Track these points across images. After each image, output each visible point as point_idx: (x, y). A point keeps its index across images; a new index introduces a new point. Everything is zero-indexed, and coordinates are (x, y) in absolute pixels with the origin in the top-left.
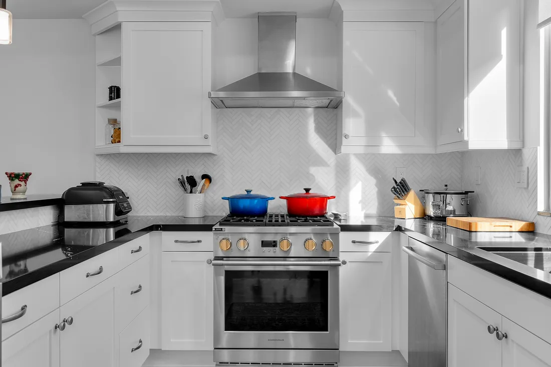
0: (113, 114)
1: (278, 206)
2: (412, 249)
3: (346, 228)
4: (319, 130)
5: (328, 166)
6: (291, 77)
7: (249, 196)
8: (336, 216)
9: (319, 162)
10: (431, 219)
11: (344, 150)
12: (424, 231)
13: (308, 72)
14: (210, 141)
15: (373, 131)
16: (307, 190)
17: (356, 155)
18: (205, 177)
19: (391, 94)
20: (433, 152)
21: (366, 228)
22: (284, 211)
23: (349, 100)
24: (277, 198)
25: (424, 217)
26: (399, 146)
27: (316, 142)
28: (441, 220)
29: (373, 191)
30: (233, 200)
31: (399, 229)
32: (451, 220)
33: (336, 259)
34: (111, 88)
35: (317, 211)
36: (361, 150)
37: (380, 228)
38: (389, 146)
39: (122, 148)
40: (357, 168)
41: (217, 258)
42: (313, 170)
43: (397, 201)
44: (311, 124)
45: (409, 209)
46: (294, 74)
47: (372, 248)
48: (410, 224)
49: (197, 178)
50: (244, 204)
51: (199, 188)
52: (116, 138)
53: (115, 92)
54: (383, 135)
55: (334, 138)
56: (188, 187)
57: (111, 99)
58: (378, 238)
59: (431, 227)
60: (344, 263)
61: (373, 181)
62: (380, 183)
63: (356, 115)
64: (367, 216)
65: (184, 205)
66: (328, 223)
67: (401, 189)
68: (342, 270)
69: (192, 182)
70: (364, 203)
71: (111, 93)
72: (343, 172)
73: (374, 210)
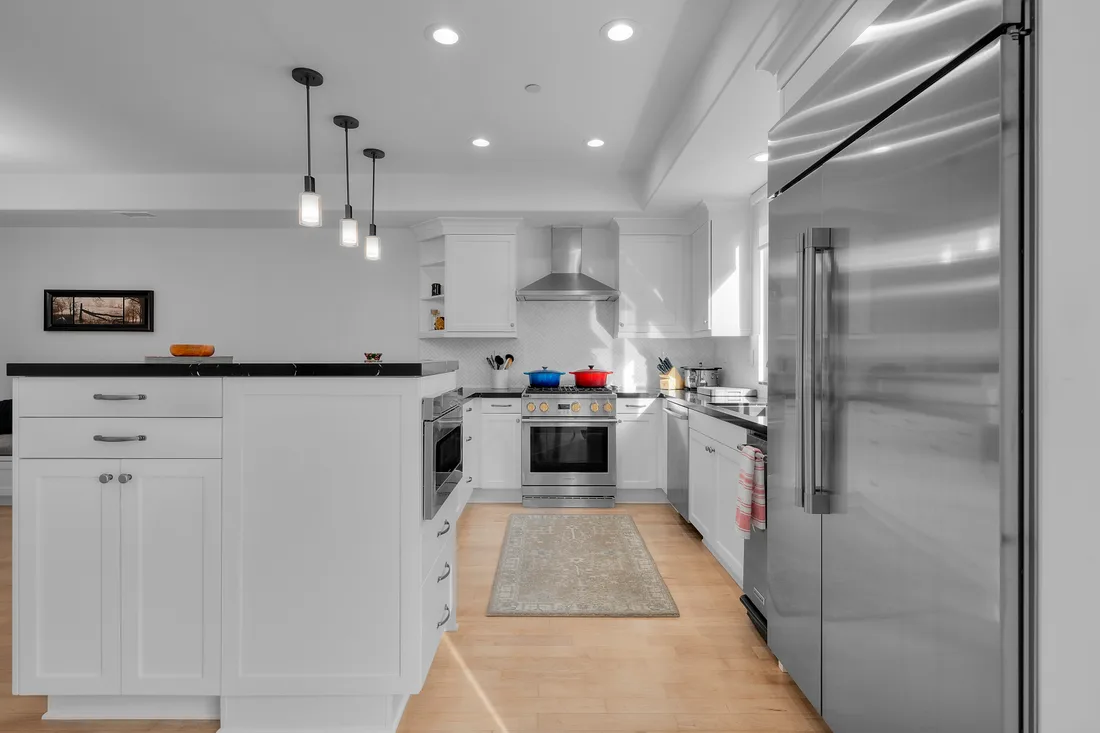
0: (436, 306)
1: (567, 380)
2: (670, 409)
3: (621, 395)
4: (600, 319)
5: (606, 347)
6: (576, 277)
7: (545, 372)
8: (614, 388)
9: (599, 344)
10: (689, 389)
11: (620, 335)
12: (683, 398)
13: (590, 272)
14: (515, 328)
15: (641, 321)
16: (591, 367)
17: (629, 339)
18: (508, 356)
19: (656, 291)
20: (689, 337)
21: (636, 396)
22: (573, 384)
23: (624, 297)
24: (567, 373)
25: (684, 389)
26: (664, 332)
27: (597, 328)
28: (694, 390)
29: (644, 369)
30: (533, 375)
31: (661, 396)
32: (699, 389)
33: (613, 417)
34: (433, 285)
35: (599, 384)
36: (633, 336)
37: (647, 396)
38: (654, 333)
39: (444, 334)
40: (630, 349)
41: (524, 417)
42: (595, 351)
43: (663, 376)
44: (593, 314)
45: (671, 382)
46: (580, 275)
47: (641, 411)
48: (672, 393)
49: (503, 356)
50: (542, 378)
51: (505, 365)
52: (440, 324)
53: (437, 289)
54: (650, 323)
55: (612, 325)
56: (496, 364)
57: (434, 294)
58: (646, 403)
59: (689, 395)
60: (620, 422)
61: (643, 360)
62: (648, 363)
63: (629, 308)
64: (638, 388)
65: (492, 380)
66: (608, 391)
67: (666, 366)
68: (618, 426)
69: (499, 361)
70: (636, 378)
71: (433, 289)
72: (618, 353)
73: (644, 383)
